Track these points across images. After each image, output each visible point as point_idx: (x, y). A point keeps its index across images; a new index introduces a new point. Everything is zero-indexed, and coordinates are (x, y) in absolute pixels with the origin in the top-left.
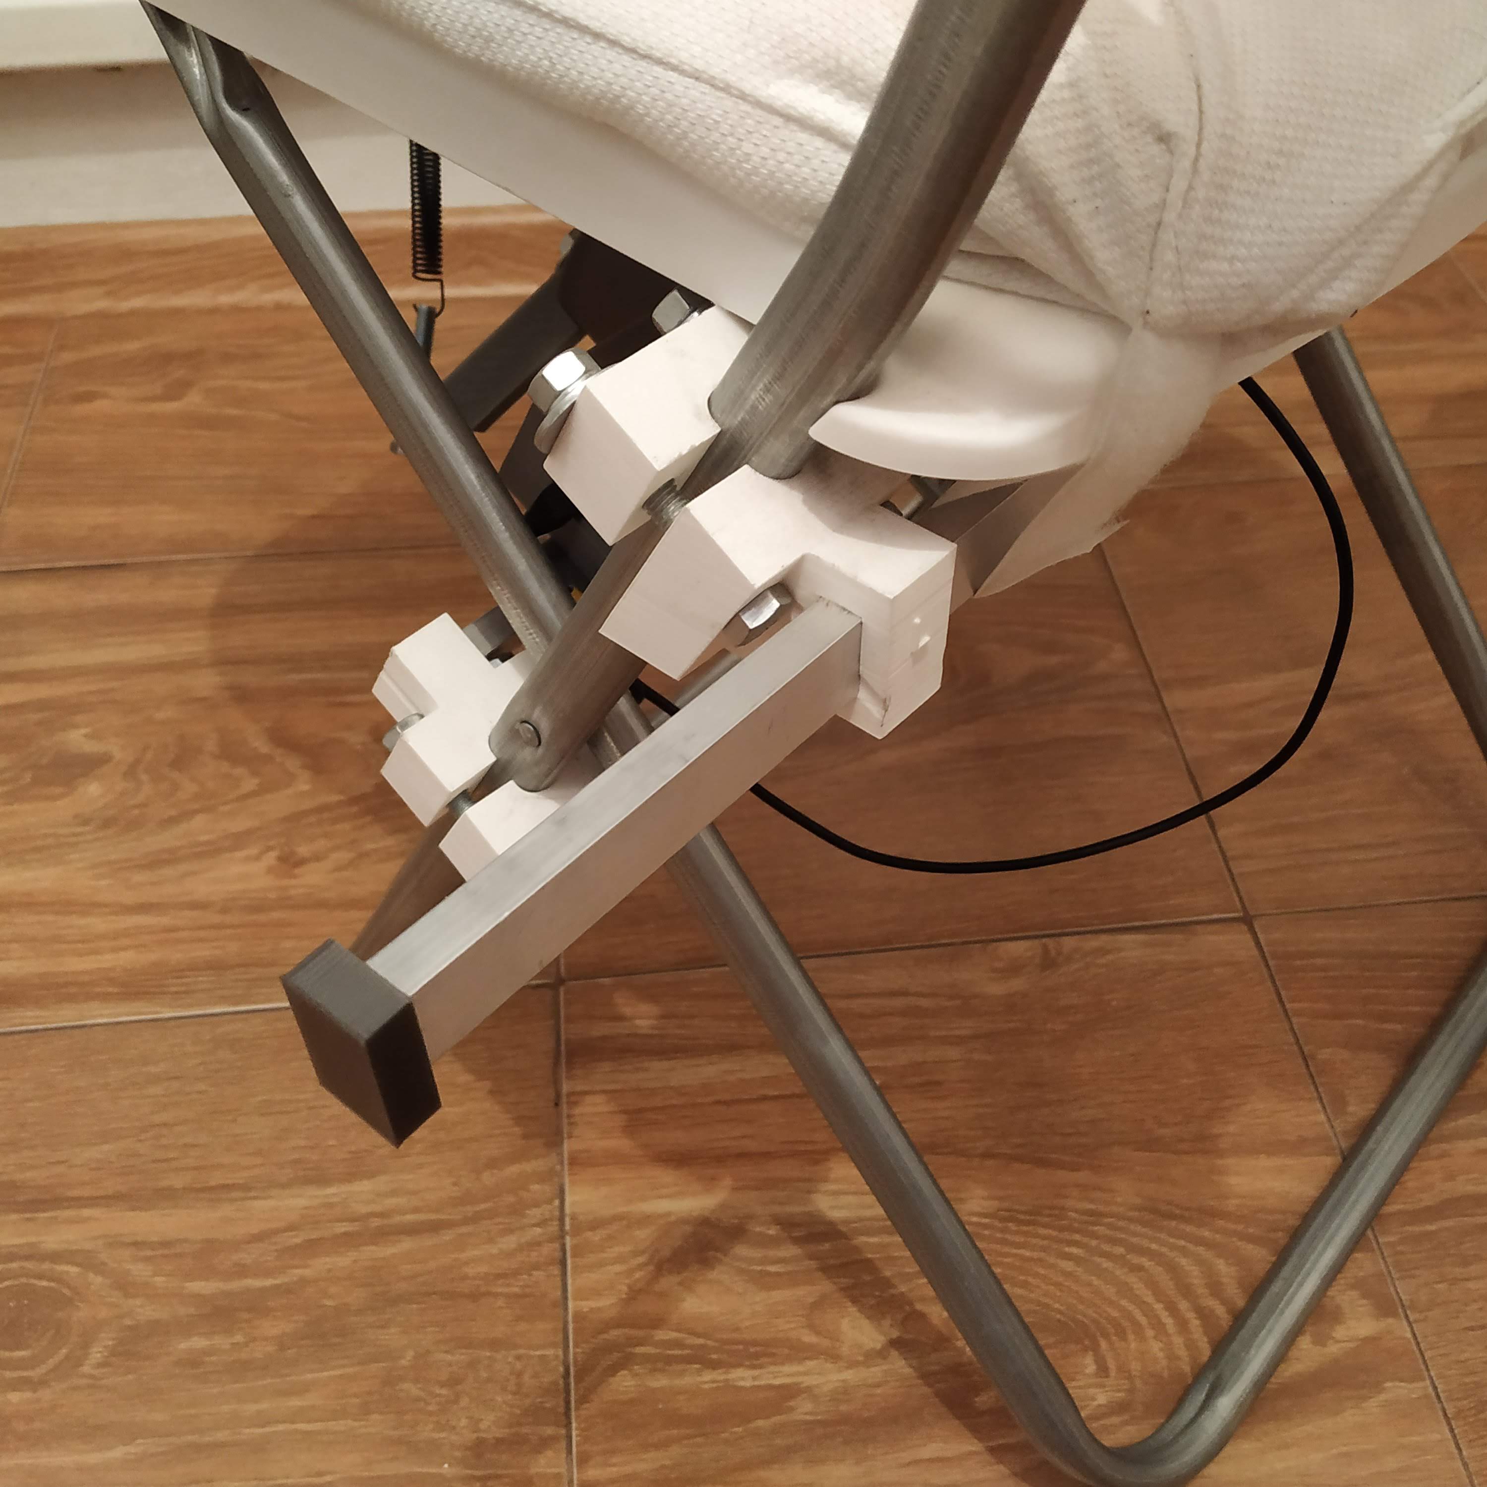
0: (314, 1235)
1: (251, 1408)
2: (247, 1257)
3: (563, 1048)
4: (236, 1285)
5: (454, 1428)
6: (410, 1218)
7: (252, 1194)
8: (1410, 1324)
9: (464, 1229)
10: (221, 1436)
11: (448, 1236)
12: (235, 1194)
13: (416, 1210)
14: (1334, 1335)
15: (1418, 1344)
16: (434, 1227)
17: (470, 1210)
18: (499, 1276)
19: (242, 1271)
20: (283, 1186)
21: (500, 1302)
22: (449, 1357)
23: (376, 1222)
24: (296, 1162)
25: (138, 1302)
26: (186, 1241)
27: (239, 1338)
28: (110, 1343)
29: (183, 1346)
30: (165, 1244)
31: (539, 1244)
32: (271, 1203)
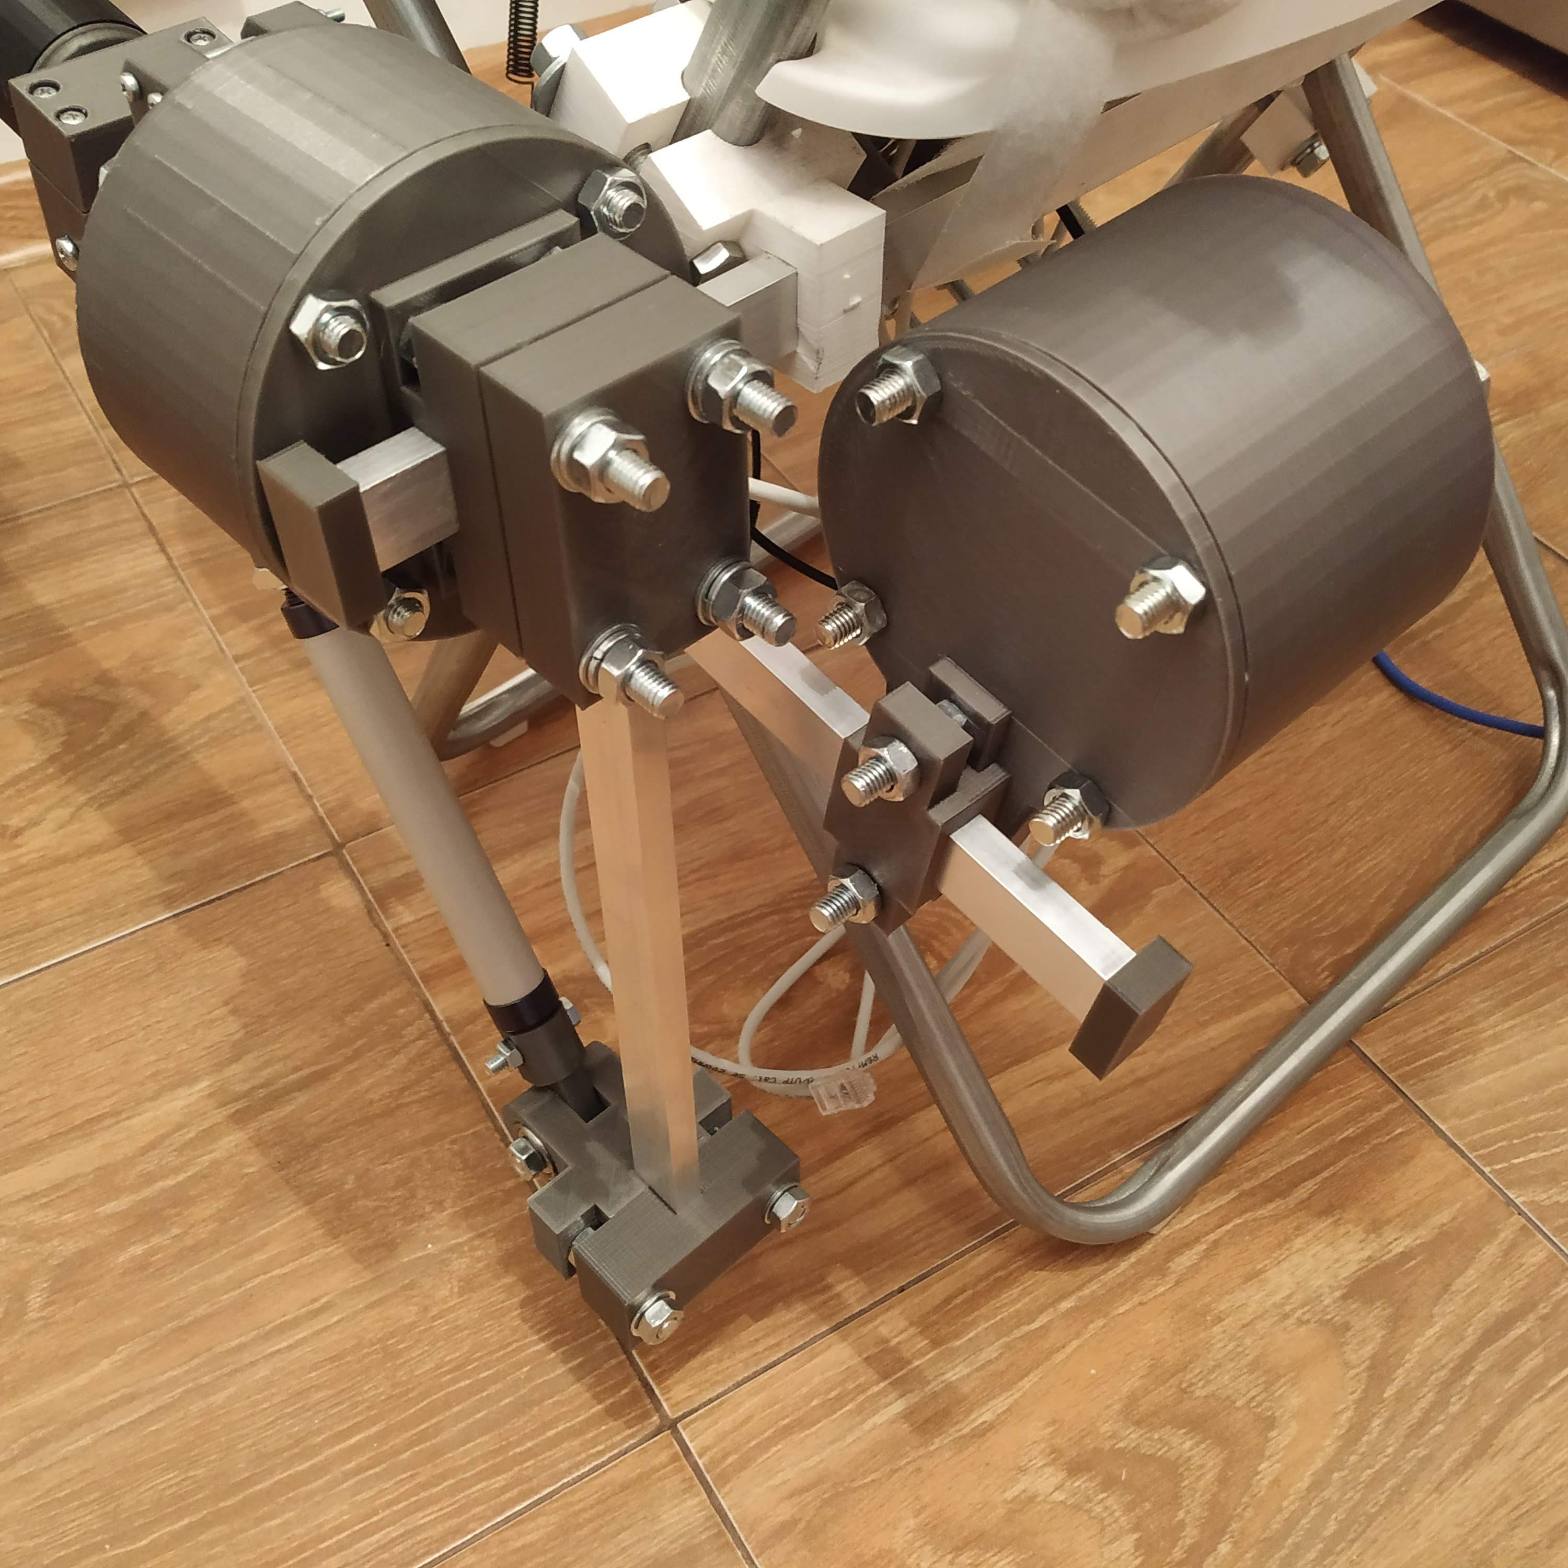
0: (206, 1125)
1: (219, 1278)
2: (149, 1164)
3: (370, 896)
4: (147, 1192)
5: (422, 1216)
6: (293, 1077)
7: (124, 1115)
8: (1152, 846)
9: (352, 1067)
10: (201, 1311)
11: (338, 1077)
12: (107, 1122)
13: (296, 1069)
14: (1102, 873)
15: (1163, 857)
16: (321, 1076)
17: (348, 1051)
18: (403, 1090)
19: (149, 1179)
20: (153, 1098)
21: (415, 1108)
22: (388, 1166)
23: (262, 1093)
24: (155, 1074)
25: (55, 1242)
26: (77, 1176)
27: (175, 1231)
28: (45, 1285)
29: (121, 1259)
30: (56, 1187)
31: (428, 1052)
32: (148, 1115)
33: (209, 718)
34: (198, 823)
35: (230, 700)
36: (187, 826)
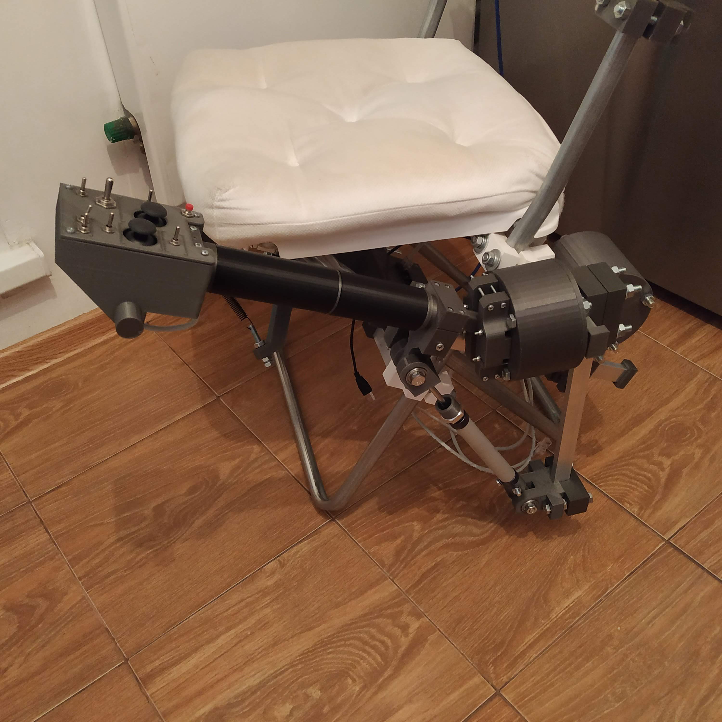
33: (72, 608)
34: (72, 657)
35: (79, 598)
36: (69, 658)
